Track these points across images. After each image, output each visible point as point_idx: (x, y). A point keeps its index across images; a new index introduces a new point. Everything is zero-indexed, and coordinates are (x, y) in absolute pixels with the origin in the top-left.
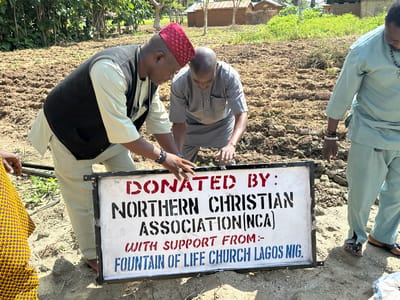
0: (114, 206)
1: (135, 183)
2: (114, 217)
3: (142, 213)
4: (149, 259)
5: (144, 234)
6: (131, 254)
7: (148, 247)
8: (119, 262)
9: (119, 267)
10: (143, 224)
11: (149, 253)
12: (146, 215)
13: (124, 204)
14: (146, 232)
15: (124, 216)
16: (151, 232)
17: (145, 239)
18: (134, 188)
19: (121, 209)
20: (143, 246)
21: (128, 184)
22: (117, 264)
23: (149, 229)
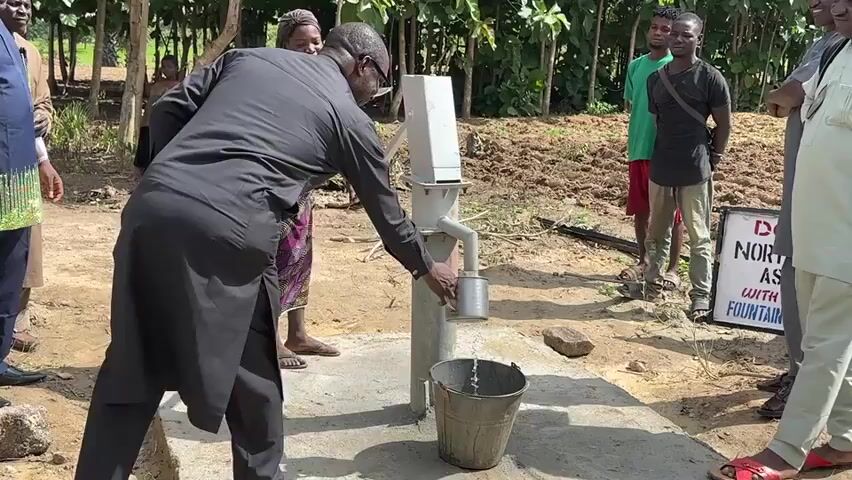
0: (738, 245)
1: (765, 223)
2: (736, 257)
3: (767, 258)
4: (765, 311)
5: (765, 282)
6: (748, 301)
7: (767, 298)
8: (733, 305)
9: (732, 311)
10: (766, 270)
11: (766, 303)
12: (770, 261)
13: (749, 244)
14: (768, 280)
15: (747, 259)
16: (774, 281)
17: (765, 286)
18: (763, 228)
19: (745, 249)
20: (762, 294)
21: (758, 222)
22: (730, 308)
23: (772, 277)
